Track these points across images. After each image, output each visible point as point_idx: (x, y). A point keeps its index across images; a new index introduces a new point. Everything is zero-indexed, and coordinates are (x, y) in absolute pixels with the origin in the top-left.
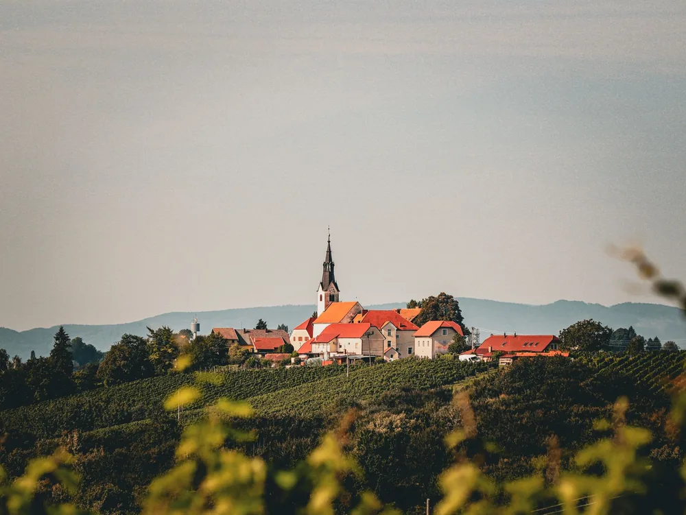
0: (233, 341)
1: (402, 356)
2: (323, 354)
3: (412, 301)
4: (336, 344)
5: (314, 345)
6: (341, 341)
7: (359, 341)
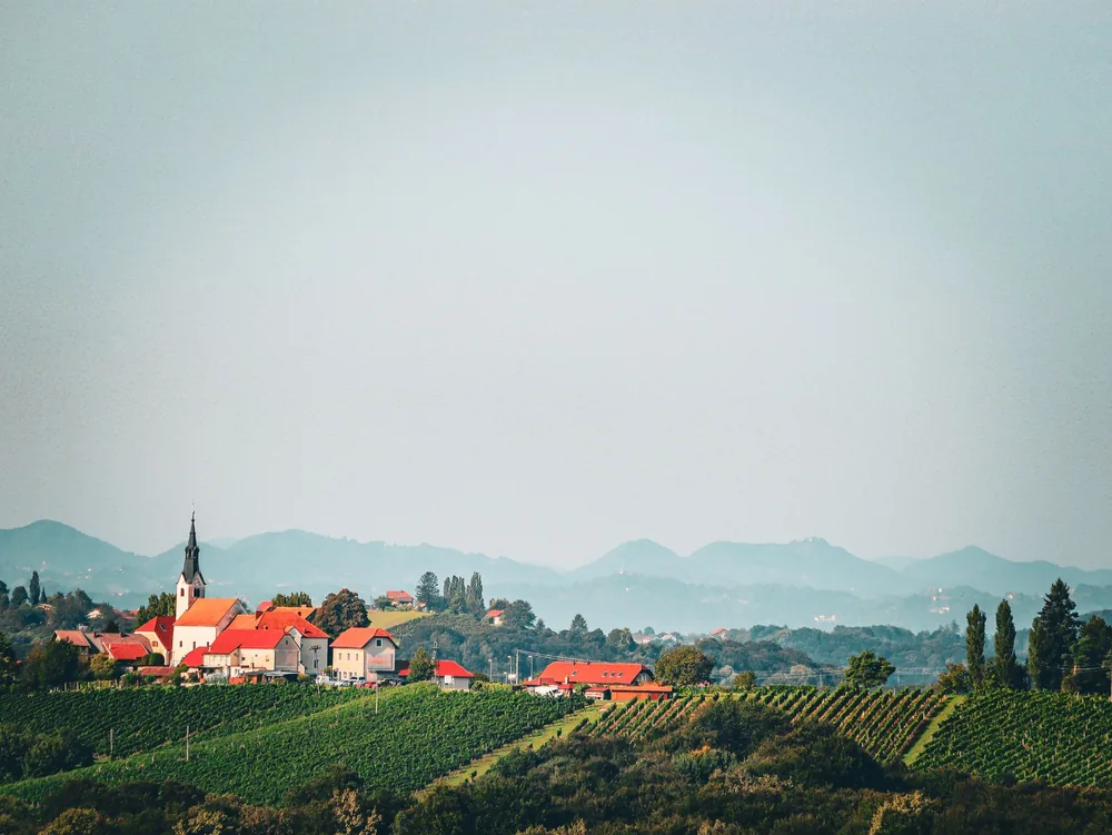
0: (84, 647)
1: (308, 671)
2: (221, 668)
3: (280, 596)
4: (237, 655)
5: (206, 657)
6: (244, 652)
7: (271, 653)
